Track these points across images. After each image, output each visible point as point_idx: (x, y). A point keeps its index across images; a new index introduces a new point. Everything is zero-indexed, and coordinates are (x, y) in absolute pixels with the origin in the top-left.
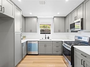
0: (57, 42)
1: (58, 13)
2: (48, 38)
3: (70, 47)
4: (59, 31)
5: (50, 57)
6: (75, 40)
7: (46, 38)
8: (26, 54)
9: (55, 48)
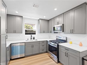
0: (43, 42)
1: (45, 17)
2: (34, 38)
3: (56, 45)
4: (44, 32)
5: (38, 56)
6: (57, 39)
7: (31, 39)
8: (10, 59)
9: (41, 47)
